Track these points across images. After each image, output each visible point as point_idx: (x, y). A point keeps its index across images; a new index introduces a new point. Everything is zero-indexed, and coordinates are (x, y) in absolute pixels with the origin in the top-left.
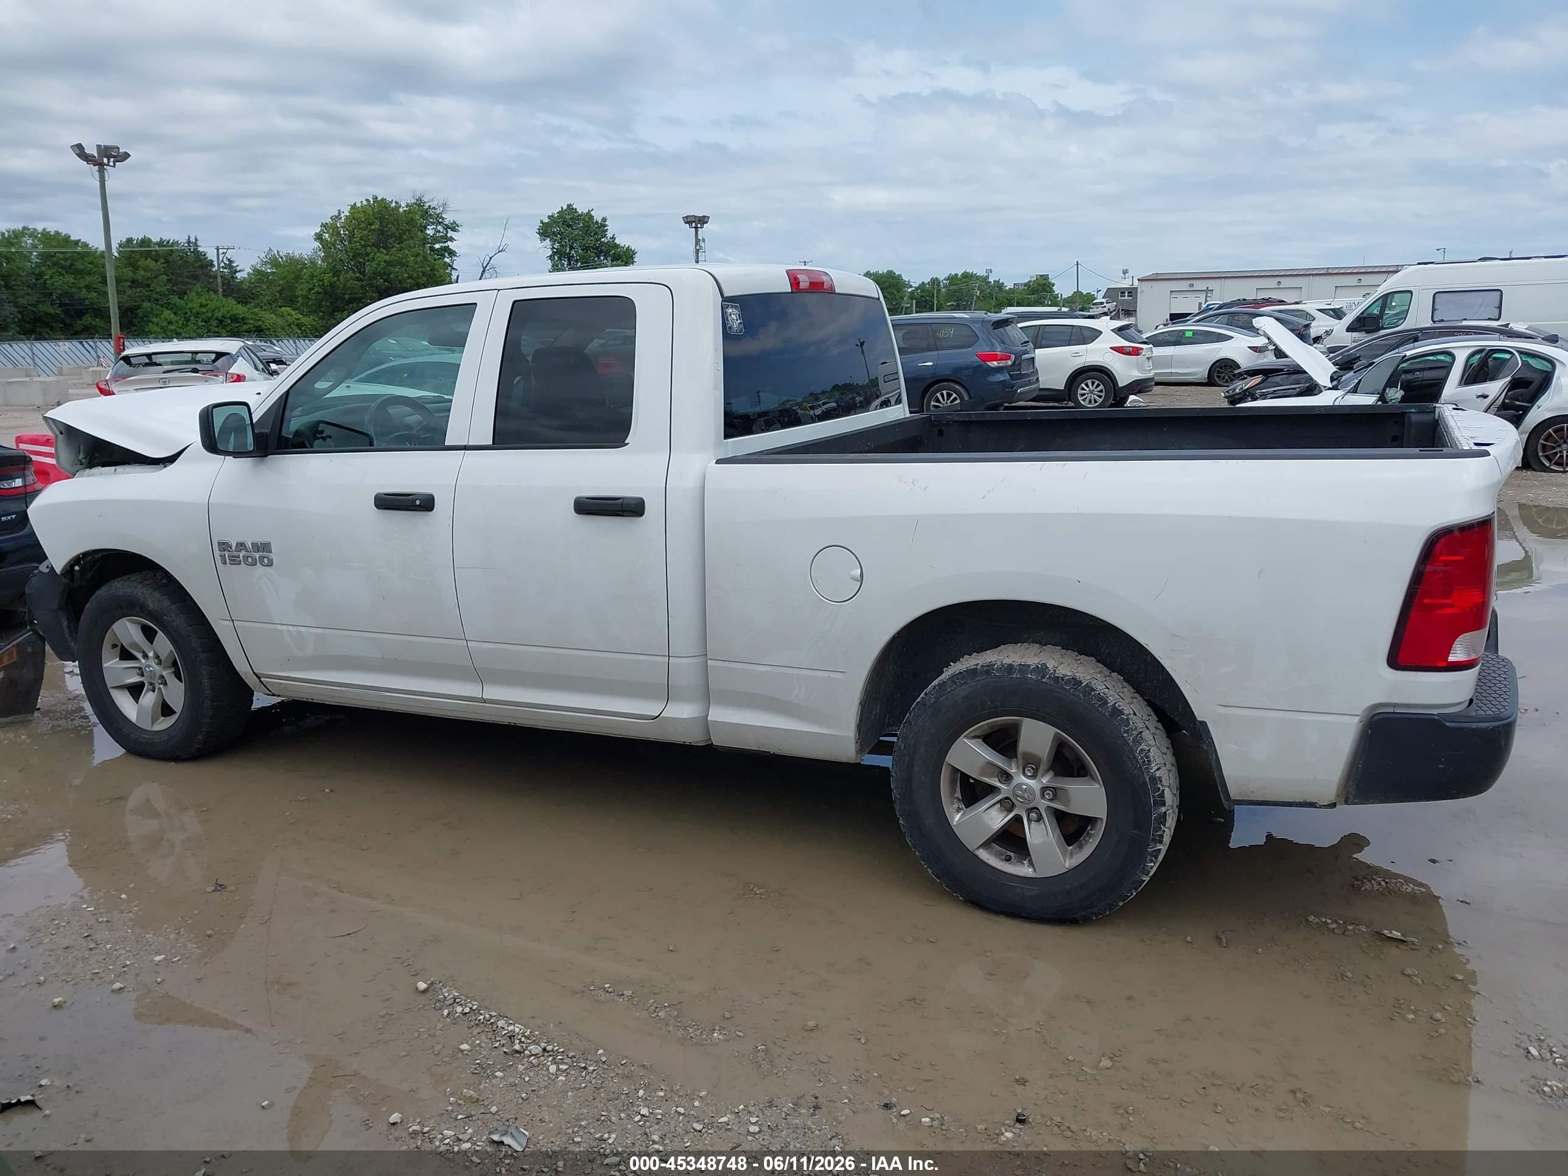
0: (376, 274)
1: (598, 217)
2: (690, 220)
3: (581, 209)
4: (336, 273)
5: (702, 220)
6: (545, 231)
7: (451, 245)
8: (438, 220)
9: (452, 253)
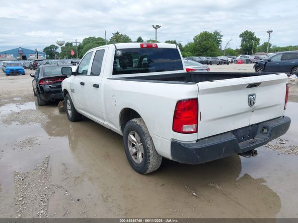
0: (203, 45)
1: (252, 32)
2: (268, 32)
3: (249, 31)
4: (196, 45)
5: (271, 32)
6: (241, 36)
7: (221, 39)
8: (219, 34)
9: (221, 41)
